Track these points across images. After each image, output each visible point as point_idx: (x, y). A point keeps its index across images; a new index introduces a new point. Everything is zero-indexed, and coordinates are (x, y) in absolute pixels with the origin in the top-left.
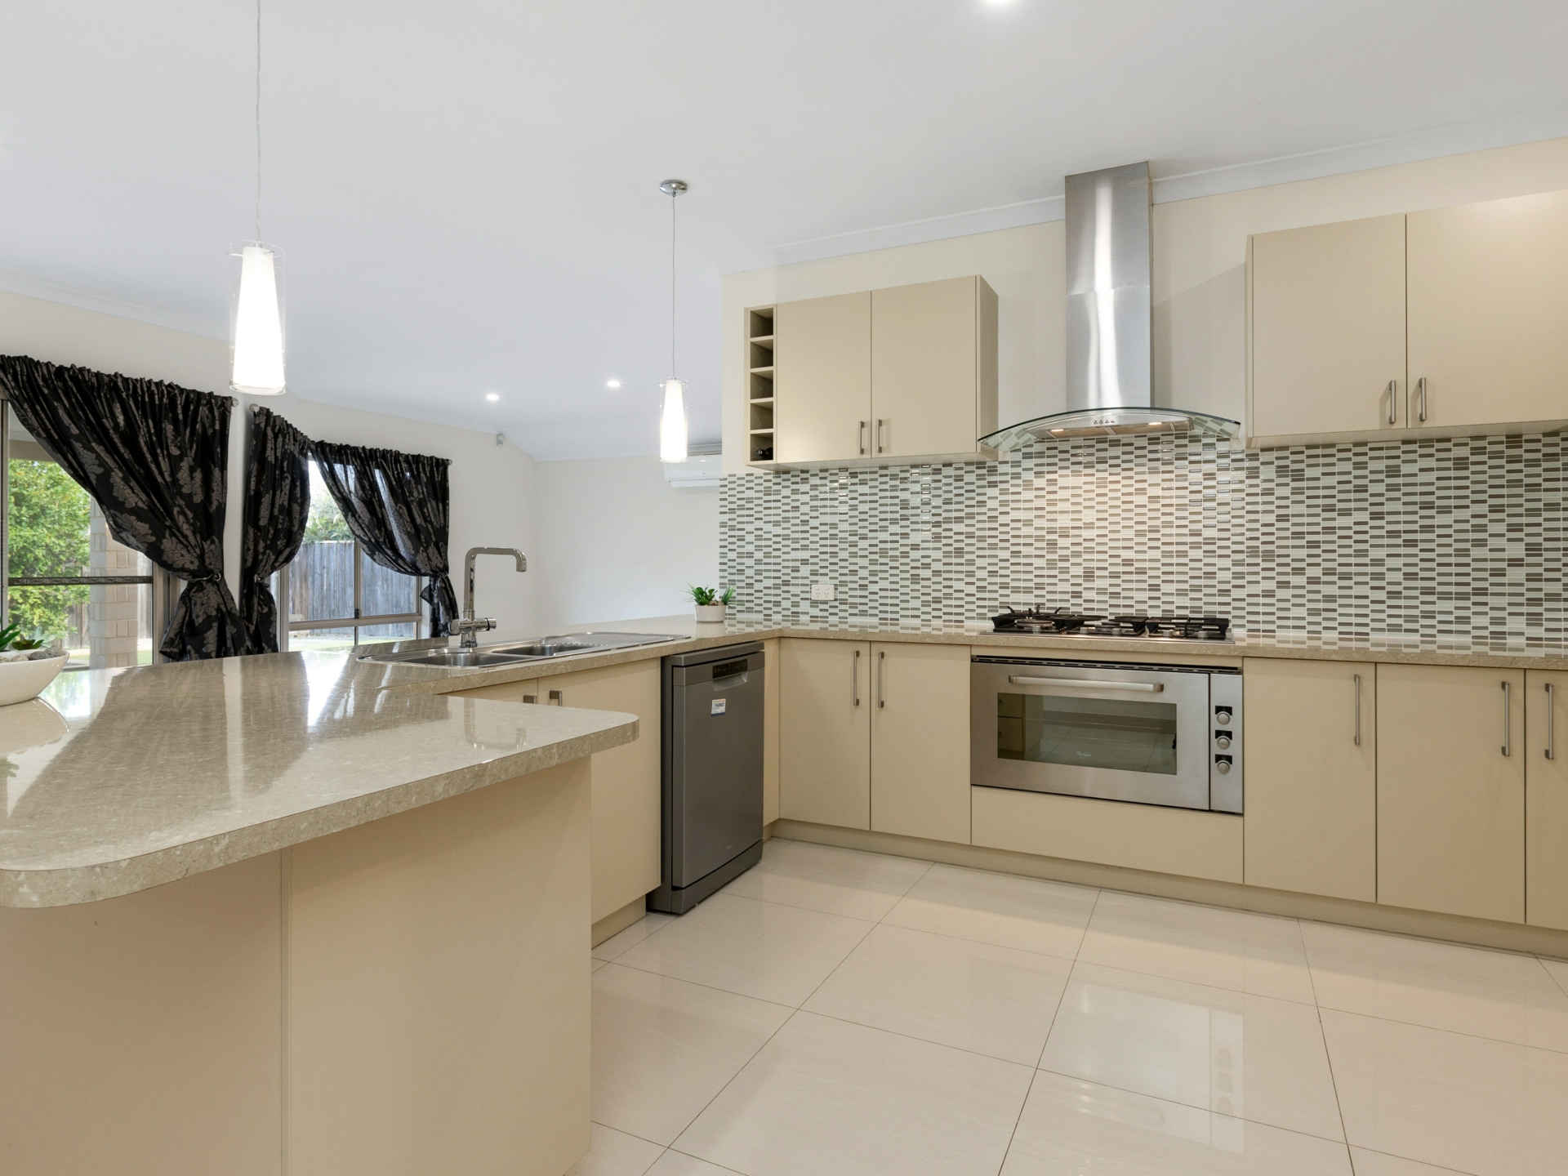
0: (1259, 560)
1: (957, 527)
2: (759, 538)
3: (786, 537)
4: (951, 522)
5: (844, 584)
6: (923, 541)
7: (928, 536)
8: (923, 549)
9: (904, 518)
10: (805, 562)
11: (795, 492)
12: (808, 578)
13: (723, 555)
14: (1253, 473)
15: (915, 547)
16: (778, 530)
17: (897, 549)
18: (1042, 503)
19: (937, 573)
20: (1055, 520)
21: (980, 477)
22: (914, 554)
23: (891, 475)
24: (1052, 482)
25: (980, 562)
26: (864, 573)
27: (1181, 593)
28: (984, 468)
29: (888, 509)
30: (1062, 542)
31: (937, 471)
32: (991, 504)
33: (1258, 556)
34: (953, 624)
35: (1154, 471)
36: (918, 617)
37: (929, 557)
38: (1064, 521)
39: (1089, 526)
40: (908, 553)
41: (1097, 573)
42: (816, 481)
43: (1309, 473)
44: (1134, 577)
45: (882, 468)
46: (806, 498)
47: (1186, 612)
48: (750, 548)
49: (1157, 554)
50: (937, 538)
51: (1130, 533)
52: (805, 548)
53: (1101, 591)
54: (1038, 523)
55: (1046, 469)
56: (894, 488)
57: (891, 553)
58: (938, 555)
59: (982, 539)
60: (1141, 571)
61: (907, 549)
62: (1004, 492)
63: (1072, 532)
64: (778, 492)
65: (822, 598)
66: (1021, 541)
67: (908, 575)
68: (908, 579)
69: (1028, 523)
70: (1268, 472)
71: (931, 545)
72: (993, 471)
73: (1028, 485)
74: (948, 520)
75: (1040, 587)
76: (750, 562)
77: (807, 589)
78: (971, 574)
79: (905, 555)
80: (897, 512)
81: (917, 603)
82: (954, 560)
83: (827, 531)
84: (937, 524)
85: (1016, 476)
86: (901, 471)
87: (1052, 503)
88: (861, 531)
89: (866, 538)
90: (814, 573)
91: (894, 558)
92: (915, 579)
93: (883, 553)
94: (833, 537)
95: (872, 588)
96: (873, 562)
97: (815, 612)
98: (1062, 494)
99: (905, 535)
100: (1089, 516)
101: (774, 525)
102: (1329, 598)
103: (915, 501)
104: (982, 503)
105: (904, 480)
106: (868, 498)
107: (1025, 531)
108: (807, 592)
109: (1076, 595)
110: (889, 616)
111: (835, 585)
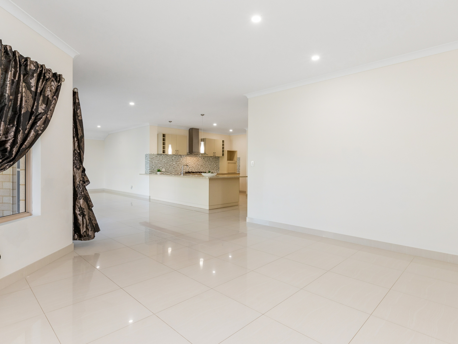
1: (178, 162)
2: (155, 163)
3: (159, 163)
5: (166, 169)
7: (175, 163)
9: (173, 161)
10: (161, 166)
11: (160, 157)
13: (150, 165)
14: (201, 158)
15: (174, 164)
16: (158, 162)
18: (186, 160)
19: (176, 168)
21: (180, 157)
24: (187, 158)
25: (180, 166)
26: (168, 168)
27: (197, 169)
29: (171, 160)
30: (188, 164)
31: (176, 156)
32: (181, 160)
35: (195, 157)
38: (188, 162)
39: (190, 163)
41: (191, 167)
43: (205, 159)
48: (154, 164)
50: (176, 163)
51: (193, 164)
52: (161, 164)
53: (191, 169)
54: (186, 162)
55: (186, 156)
56: (172, 157)
58: (176, 165)
59: (180, 164)
60: (194, 167)
62: (183, 159)
64: (157, 157)
65: (163, 171)
69: (185, 162)
70: (202, 158)
72: (181, 156)
73: (185, 158)
74: (177, 161)
75: (186, 169)
76: (154, 166)
78: (179, 168)
81: (174, 171)
82: (178, 166)
84: (176, 162)
85: (184, 157)
87: (187, 160)
90: (162, 168)
91: (172, 166)
92: (174, 168)
93: (170, 165)
94: (165, 163)
95: (169, 169)
96: (169, 166)
98: (188, 159)
99: (173, 163)
100: (190, 162)
102: (206, 170)
103: (174, 159)
104: (180, 160)
105: (173, 156)
107: (185, 163)
109: (189, 170)
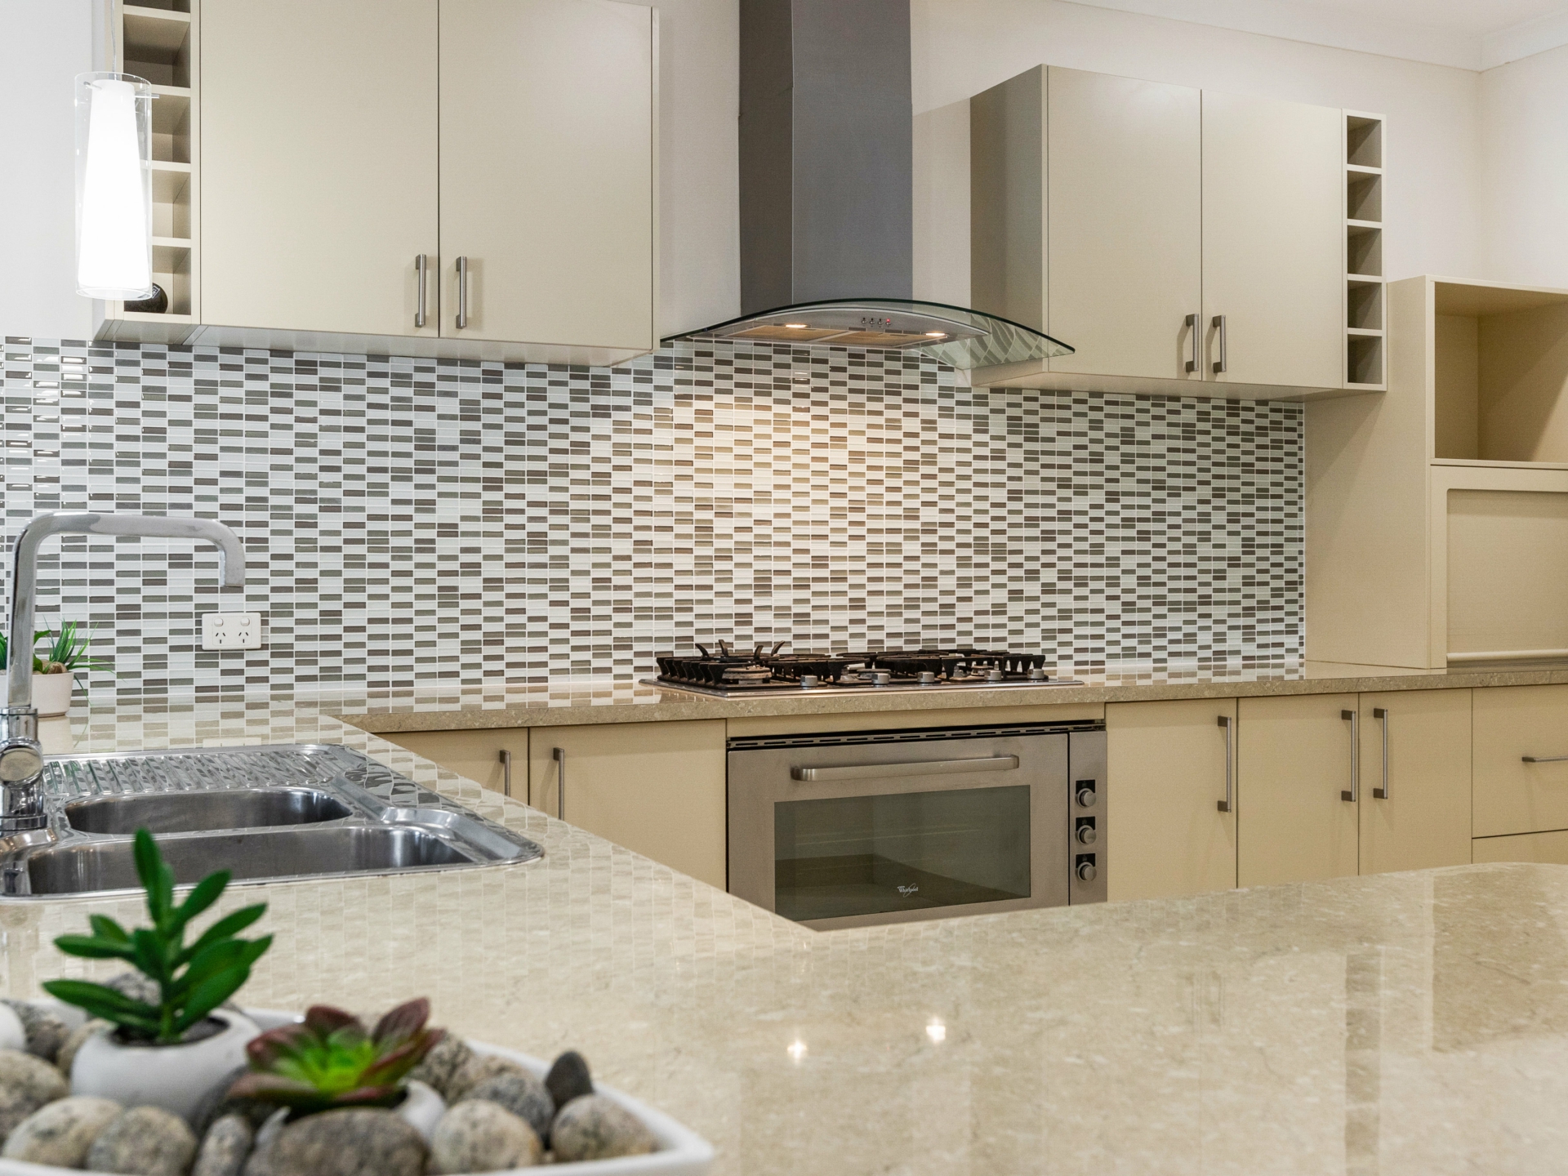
0: (987, 559)
1: (533, 492)
3: (128, 501)
4: (522, 482)
5: (282, 610)
6: (464, 518)
8: (465, 534)
10: (180, 561)
12: (190, 598)
15: (448, 530)
17: (409, 533)
19: (493, 583)
20: (711, 485)
21: (578, 396)
22: (446, 545)
23: (395, 375)
26: (331, 585)
28: (586, 378)
29: (389, 446)
30: (721, 526)
31: (493, 376)
33: (986, 552)
34: (527, 685)
36: (456, 674)
37: (477, 550)
40: (432, 541)
41: (776, 580)
42: (210, 372)
44: (829, 587)
45: (373, 357)
46: (185, 411)
47: (898, 643)
49: (859, 548)
54: (680, 489)
55: (694, 390)
57: (395, 542)
61: (431, 534)
63: (737, 508)
65: (232, 643)
66: (653, 521)
67: (432, 589)
68: (432, 597)
71: (481, 526)
72: (601, 385)
73: (663, 416)
74: (515, 477)
75: (684, 606)
77: (190, 624)
78: (560, 584)
79: (426, 546)
80: (409, 455)
82: (527, 558)
83: (239, 491)
84: (493, 484)
85: (644, 399)
86: (418, 369)
88: (323, 493)
89: (338, 509)
91: (401, 553)
92: (448, 596)
95: (352, 617)
97: (210, 676)
101: (91, 471)
106: (342, 421)
108: (188, 632)
110: (391, 676)
111: (264, 614)
